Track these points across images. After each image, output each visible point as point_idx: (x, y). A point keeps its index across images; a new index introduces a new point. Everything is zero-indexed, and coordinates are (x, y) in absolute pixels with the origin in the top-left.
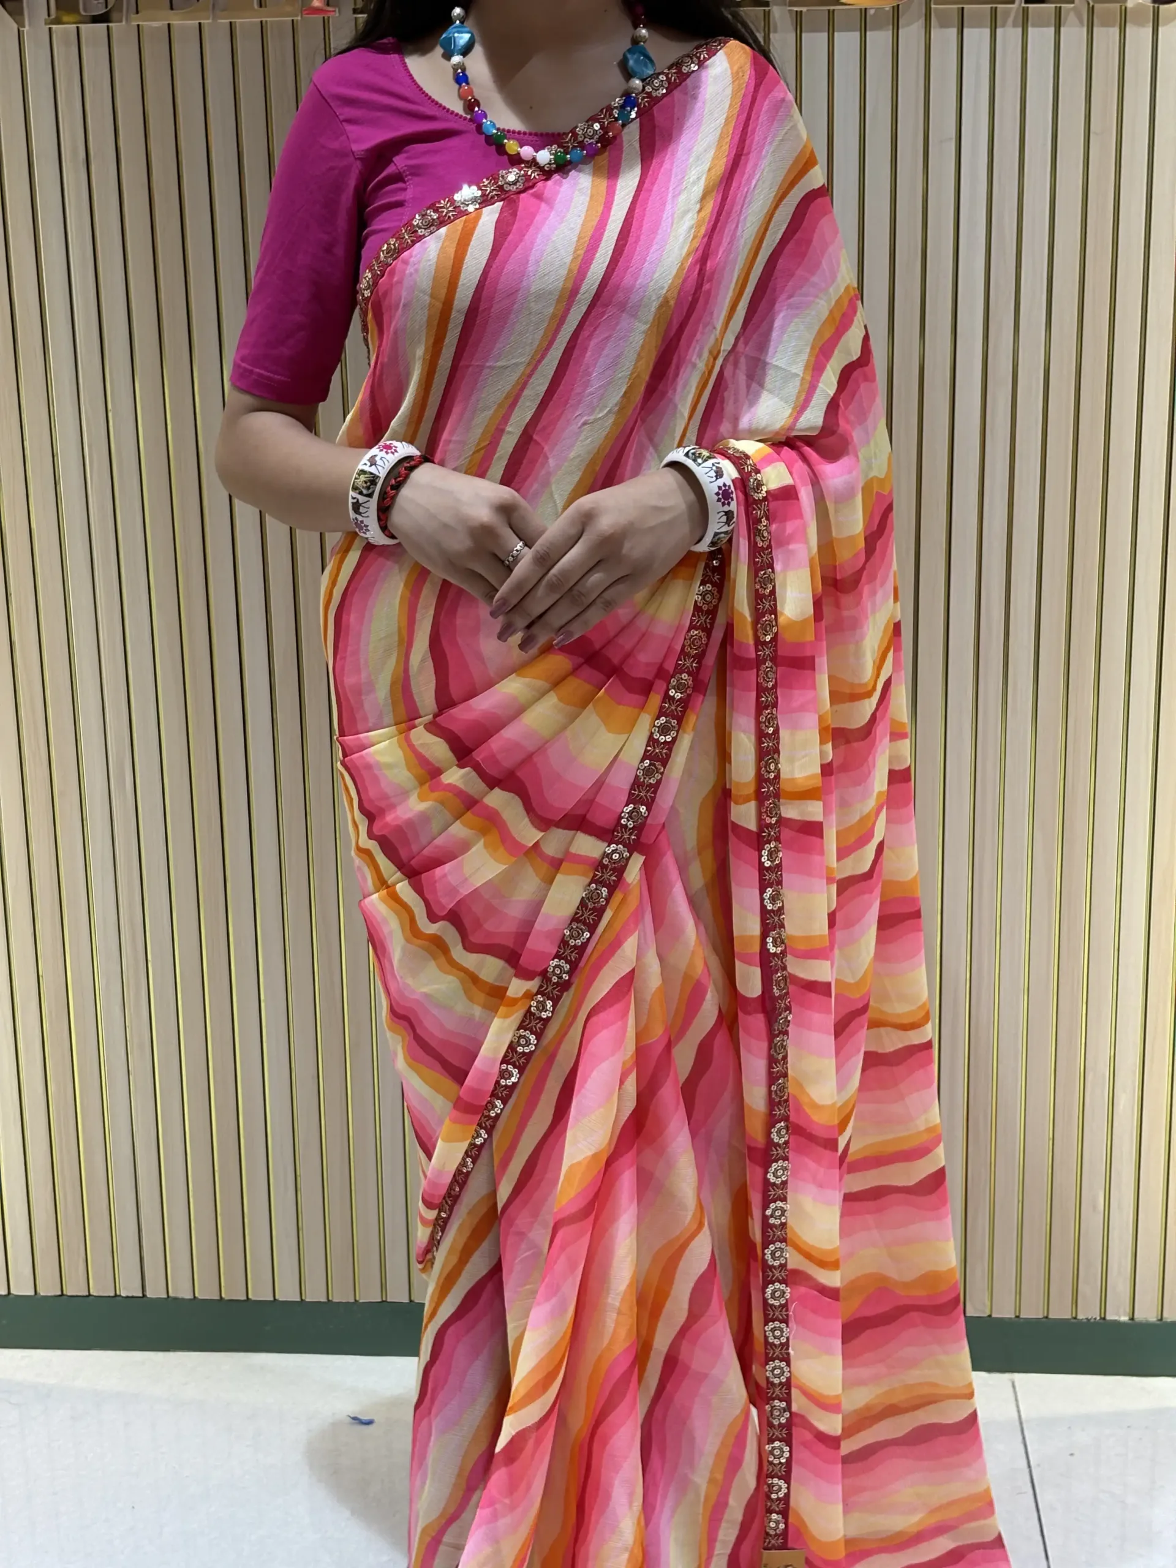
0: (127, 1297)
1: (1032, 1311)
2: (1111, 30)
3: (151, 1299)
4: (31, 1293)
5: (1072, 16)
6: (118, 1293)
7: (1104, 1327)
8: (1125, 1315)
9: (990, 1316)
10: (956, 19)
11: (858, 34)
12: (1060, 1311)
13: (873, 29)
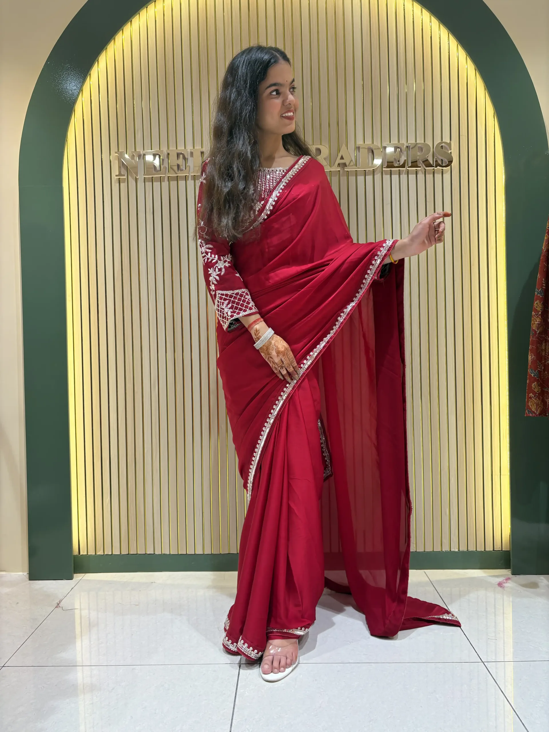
0: (149, 554)
1: (429, 549)
2: (431, 175)
3: (156, 554)
4: (119, 554)
5: (420, 171)
6: (146, 553)
7: (451, 553)
8: (457, 549)
9: (416, 551)
10: (389, 173)
11: (363, 177)
12: (437, 549)
13: (367, 176)
